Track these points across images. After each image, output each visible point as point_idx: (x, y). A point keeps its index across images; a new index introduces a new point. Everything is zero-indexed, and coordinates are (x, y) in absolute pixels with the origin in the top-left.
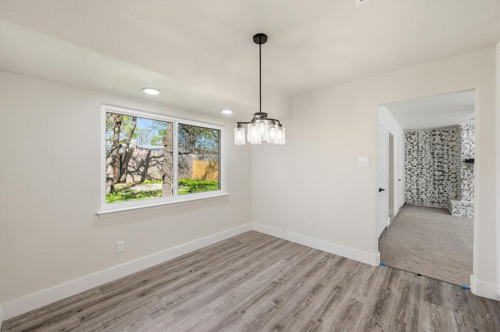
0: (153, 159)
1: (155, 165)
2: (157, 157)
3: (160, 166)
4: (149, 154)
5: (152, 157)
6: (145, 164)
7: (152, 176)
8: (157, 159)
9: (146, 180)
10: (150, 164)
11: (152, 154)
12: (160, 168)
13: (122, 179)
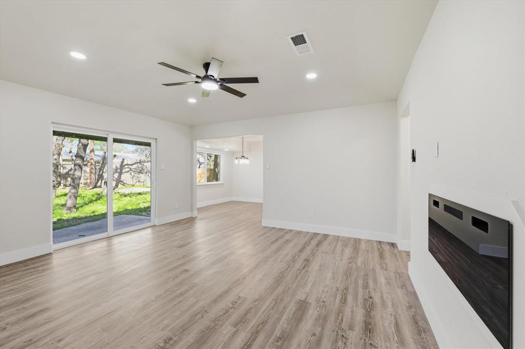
0: (126, 166)
1: (128, 172)
2: (130, 165)
3: (132, 173)
4: (122, 162)
5: (126, 165)
6: (119, 170)
7: (125, 182)
8: (130, 166)
9: (120, 186)
10: (123, 171)
11: (125, 162)
12: (132, 174)
13: (99, 184)
